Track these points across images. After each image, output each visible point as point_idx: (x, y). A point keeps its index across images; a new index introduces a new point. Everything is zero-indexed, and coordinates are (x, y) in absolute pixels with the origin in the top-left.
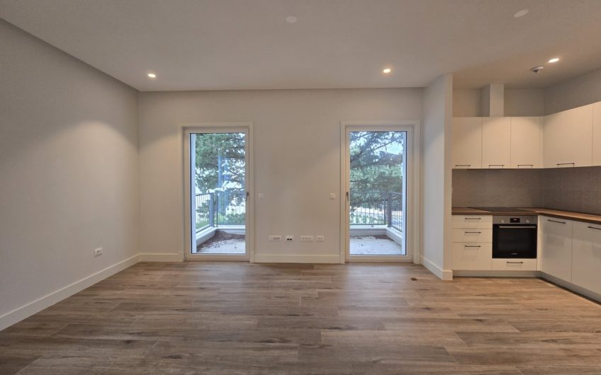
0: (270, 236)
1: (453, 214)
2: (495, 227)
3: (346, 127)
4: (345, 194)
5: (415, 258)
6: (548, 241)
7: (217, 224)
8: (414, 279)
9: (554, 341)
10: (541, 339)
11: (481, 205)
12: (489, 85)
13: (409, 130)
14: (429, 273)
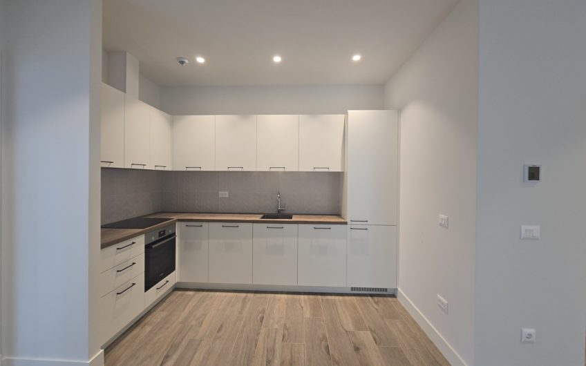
2: (147, 248)
12: (125, 53)
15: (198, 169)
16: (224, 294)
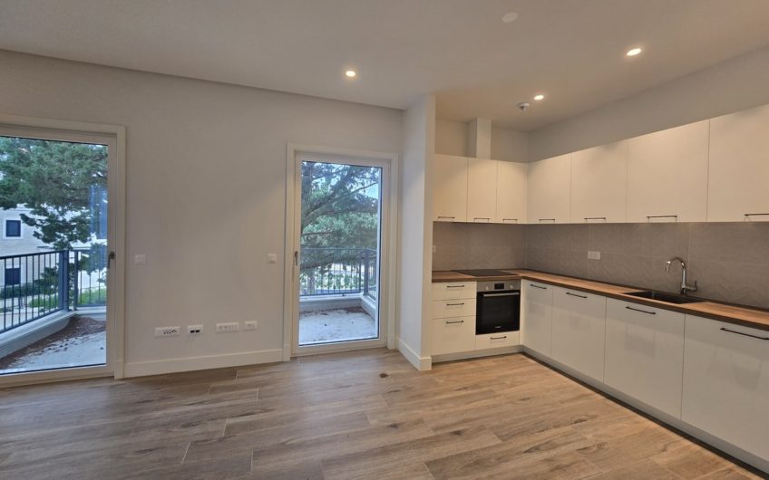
0: (157, 329)
1: (434, 281)
2: (480, 295)
3: (296, 153)
4: (292, 254)
5: (389, 342)
6: (531, 309)
7: (76, 305)
8: (383, 376)
9: (537, 449)
10: (524, 449)
11: (464, 268)
12: (476, 119)
13: (385, 167)
14: (405, 362)
15: (552, 222)
16: (567, 379)
